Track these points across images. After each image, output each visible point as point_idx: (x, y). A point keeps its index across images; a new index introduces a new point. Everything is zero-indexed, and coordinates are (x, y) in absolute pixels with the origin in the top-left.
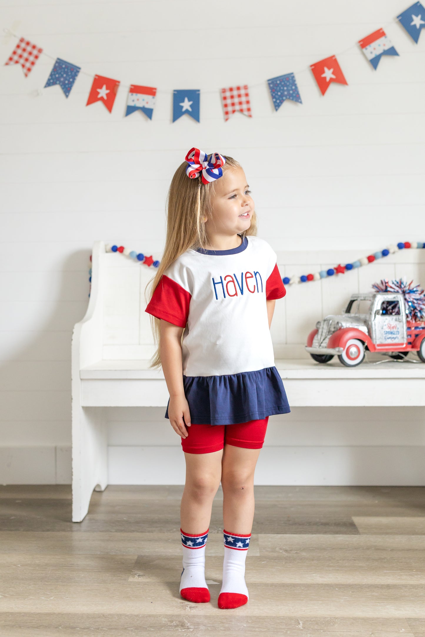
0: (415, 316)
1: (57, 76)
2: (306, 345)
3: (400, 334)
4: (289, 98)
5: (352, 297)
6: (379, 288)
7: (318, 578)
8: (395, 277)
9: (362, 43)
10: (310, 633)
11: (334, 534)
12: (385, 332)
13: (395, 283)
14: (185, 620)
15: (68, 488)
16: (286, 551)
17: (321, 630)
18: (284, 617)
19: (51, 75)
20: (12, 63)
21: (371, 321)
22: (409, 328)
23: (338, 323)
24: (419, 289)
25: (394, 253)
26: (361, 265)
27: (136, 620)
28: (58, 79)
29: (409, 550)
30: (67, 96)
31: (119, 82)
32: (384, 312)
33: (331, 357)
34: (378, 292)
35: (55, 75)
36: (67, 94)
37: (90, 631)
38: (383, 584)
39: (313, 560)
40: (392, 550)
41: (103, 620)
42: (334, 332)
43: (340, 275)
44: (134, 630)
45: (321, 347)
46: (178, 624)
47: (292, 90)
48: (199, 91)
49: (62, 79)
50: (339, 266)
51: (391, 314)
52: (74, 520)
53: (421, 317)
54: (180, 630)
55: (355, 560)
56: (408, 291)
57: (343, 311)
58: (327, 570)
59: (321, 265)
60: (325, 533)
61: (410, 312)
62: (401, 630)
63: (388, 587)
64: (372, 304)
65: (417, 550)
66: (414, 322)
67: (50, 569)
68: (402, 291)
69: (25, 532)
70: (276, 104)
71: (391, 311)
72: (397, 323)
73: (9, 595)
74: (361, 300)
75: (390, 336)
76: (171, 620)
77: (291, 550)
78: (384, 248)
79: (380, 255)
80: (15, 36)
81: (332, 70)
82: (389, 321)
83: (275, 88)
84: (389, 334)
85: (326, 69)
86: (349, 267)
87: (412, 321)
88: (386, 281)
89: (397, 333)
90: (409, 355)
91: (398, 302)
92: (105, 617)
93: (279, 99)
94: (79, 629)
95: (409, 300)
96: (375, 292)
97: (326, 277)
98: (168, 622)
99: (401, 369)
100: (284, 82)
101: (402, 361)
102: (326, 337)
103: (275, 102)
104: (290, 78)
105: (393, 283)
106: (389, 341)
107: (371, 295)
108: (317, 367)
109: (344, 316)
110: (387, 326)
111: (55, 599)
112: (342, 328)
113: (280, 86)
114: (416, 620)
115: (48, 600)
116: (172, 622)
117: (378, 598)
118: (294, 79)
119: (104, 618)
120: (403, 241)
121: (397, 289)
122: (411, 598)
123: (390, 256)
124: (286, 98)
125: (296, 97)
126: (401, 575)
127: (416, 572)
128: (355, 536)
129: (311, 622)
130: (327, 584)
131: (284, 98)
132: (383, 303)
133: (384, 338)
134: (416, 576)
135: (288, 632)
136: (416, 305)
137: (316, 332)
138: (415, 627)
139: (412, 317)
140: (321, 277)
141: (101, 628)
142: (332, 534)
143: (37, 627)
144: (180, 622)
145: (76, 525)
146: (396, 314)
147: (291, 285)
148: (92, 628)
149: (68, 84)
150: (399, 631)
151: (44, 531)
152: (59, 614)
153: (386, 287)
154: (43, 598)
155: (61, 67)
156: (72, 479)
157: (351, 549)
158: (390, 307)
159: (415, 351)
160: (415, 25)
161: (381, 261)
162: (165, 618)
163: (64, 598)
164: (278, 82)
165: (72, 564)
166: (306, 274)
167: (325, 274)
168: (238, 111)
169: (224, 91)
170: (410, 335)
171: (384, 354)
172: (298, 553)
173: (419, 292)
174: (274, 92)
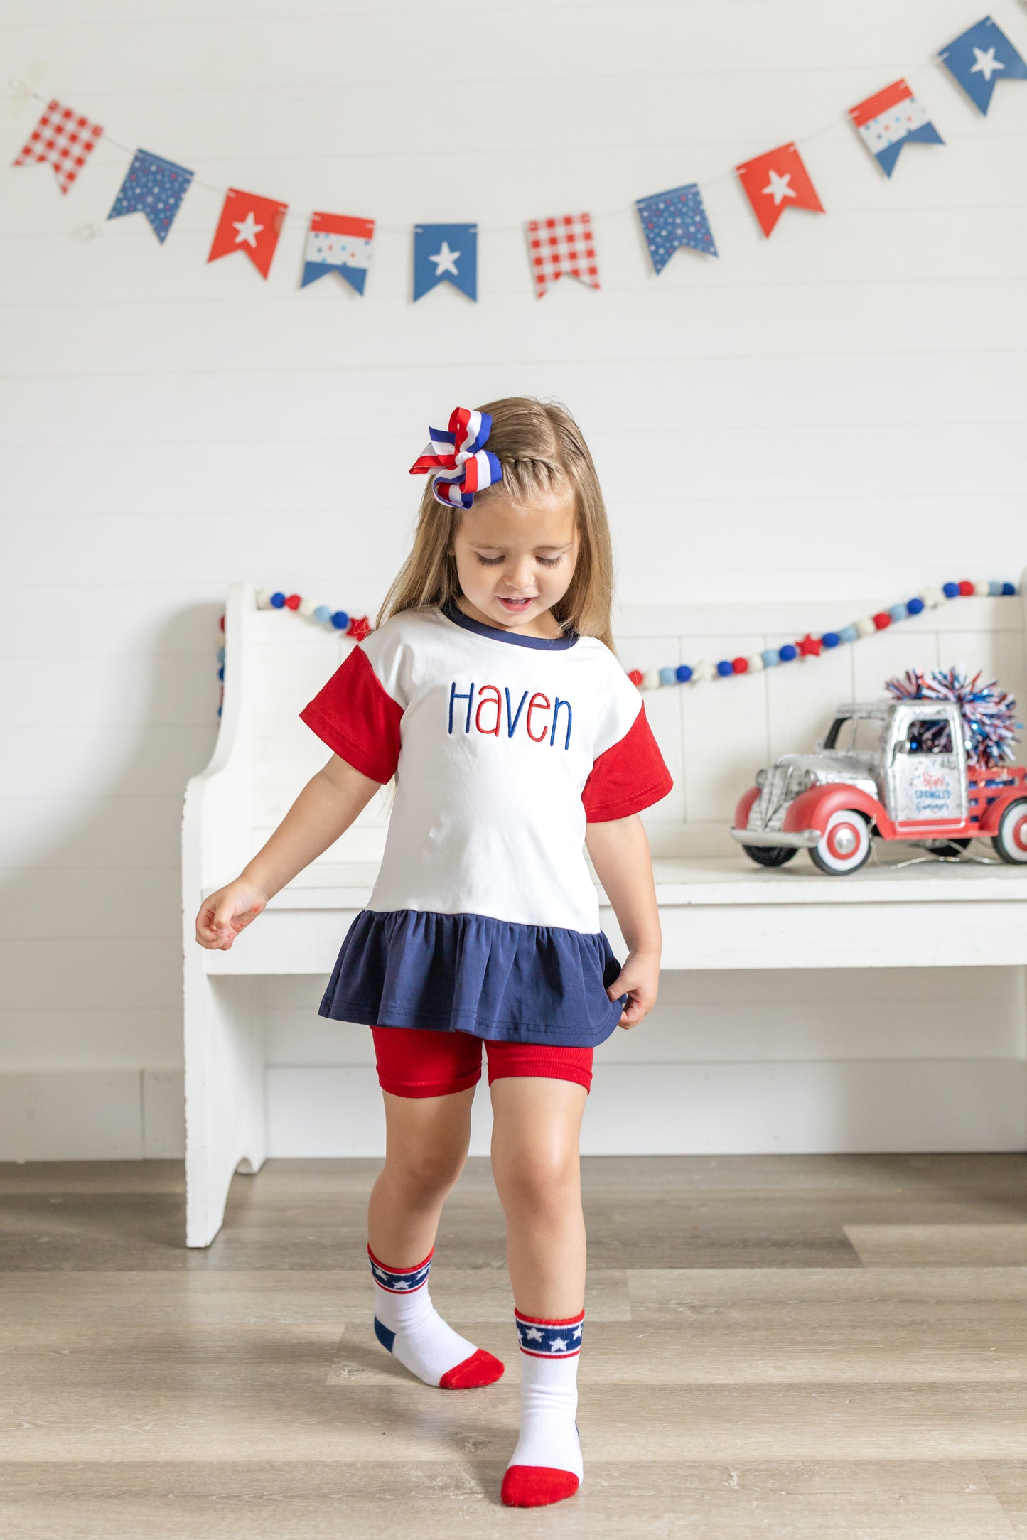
0: (986, 756)
1: (138, 191)
2: (733, 824)
3: (951, 798)
4: (688, 245)
5: (839, 711)
6: (902, 690)
7: (769, 1371)
8: (939, 664)
9: (856, 114)
10: (757, 1499)
11: (803, 1267)
12: (916, 792)
13: (940, 677)
14: (464, 1474)
15: (176, 1168)
16: (693, 1308)
17: (782, 1491)
18: (694, 1462)
19: (124, 189)
20: (30, 160)
21: (884, 767)
22: (973, 783)
23: (807, 772)
24: (996, 691)
25: (935, 607)
26: (858, 634)
27: (348, 1475)
28: (140, 199)
29: (977, 1302)
30: (162, 240)
31: (285, 206)
32: (914, 745)
33: (791, 852)
34: (899, 698)
35: (133, 189)
36: (163, 234)
37: (241, 1503)
38: (920, 1381)
39: (756, 1328)
40: (940, 1302)
41: (270, 1476)
42: (798, 793)
43: (810, 658)
44: (345, 1498)
45: (767, 830)
46: (447, 1482)
47: (694, 224)
48: (474, 226)
49: (150, 199)
50: (808, 638)
51: (930, 750)
52: (191, 1242)
53: (1001, 757)
54: (454, 1498)
55: (854, 1327)
56: (971, 697)
57: (819, 745)
58: (789, 1351)
59: (765, 636)
60: (783, 1264)
61: (975, 745)
62: (968, 1487)
63: (934, 1388)
64: (887, 728)
65: (996, 1301)
66: (984, 769)
67: (139, 1359)
68: (955, 696)
69: (75, 1274)
70: (657, 258)
71: (929, 743)
72: (946, 771)
73: (46, 1422)
74: (861, 718)
75: (929, 801)
76: (430, 1473)
77: (705, 1307)
78: (912, 594)
79: (903, 611)
80: (36, 96)
81: (787, 178)
82: (927, 767)
83: (655, 219)
84: (927, 797)
85: (773, 176)
86: (830, 641)
87: (981, 767)
88: (919, 673)
89: (946, 795)
90: (973, 846)
91: (946, 722)
92: (275, 1470)
93: (663, 246)
94: (217, 1498)
95: (973, 718)
96: (893, 698)
97: (778, 664)
98: (425, 1479)
99: (955, 878)
100: (675, 204)
101: (957, 859)
102: (779, 807)
103: (654, 253)
104: (690, 196)
105: (935, 678)
106: (928, 815)
107: (884, 707)
108: (760, 876)
109: (821, 756)
110: (922, 779)
111: (156, 1429)
112: (818, 784)
113: (666, 214)
114: (1000, 1463)
115: (139, 1433)
116: (432, 1477)
117: (911, 1415)
118: (698, 198)
119: (273, 1471)
120: (956, 579)
121: (944, 691)
122: (988, 1414)
123: (925, 614)
124: (681, 243)
125: (703, 242)
126: (963, 1360)
127: (997, 1353)
128: (854, 1270)
129: (757, 1473)
130: (791, 1385)
131: (676, 243)
132: (912, 725)
133: (915, 807)
134: (997, 1362)
135: (706, 1497)
136: (988, 729)
137: (756, 794)
138: (999, 1480)
139: (979, 756)
140: (766, 664)
141: (268, 1495)
142: (799, 1268)
143: (116, 1497)
144: (450, 1477)
145: (196, 1253)
146: (941, 752)
147: (694, 683)
148: (248, 1494)
149: (164, 210)
150: (964, 1489)
151: (120, 1269)
152: (167, 1464)
153: (919, 687)
154: (127, 1427)
155: (146, 171)
156: (184, 1147)
157: (844, 1301)
158: (928, 735)
159: (986, 837)
160: (981, 73)
161: (904, 626)
162: (417, 1468)
163: (177, 1426)
164: (662, 206)
165: (192, 1347)
166: (730, 657)
167: (774, 657)
168: (567, 274)
169: (534, 227)
170: (976, 800)
171: (916, 845)
172: (721, 1313)
173: (996, 699)
174: (651, 231)
